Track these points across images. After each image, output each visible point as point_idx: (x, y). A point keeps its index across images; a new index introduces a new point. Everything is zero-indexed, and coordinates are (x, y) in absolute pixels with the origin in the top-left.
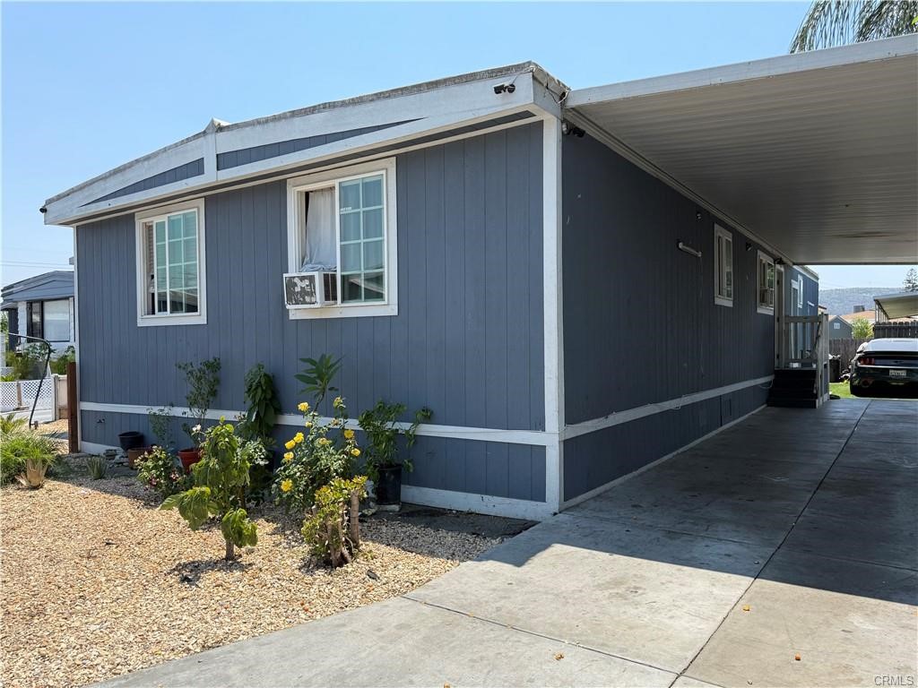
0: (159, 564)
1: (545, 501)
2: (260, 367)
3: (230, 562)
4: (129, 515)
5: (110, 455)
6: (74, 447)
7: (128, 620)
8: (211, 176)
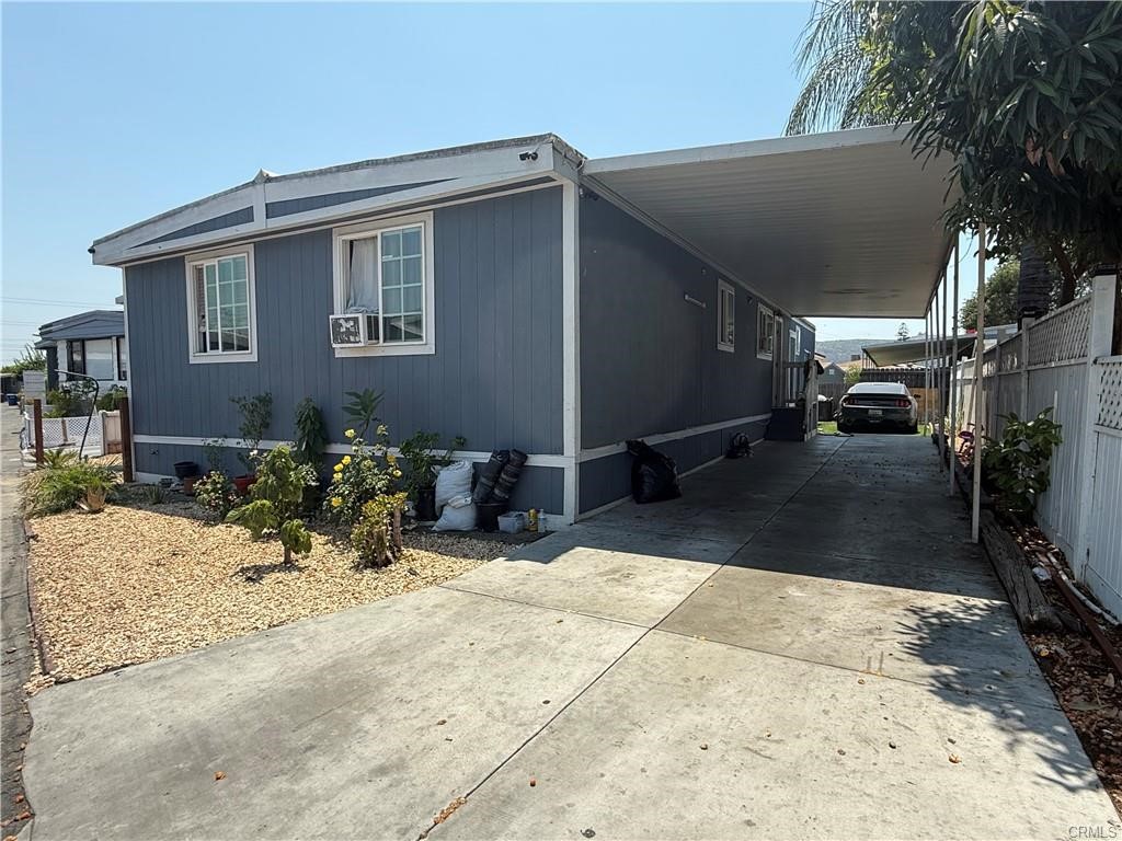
0: (224, 568)
1: (562, 514)
2: (309, 400)
3: (288, 565)
4: (191, 532)
5: (166, 484)
6: (128, 477)
7: (202, 609)
8: (260, 223)
